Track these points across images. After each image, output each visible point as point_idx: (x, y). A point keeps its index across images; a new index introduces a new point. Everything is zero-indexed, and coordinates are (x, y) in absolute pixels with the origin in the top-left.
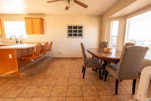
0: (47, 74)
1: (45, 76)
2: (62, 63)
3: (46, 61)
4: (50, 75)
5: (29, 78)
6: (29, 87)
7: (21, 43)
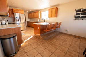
0: (53, 42)
1: (51, 43)
2: (65, 38)
3: (56, 33)
4: (54, 43)
5: (43, 41)
6: (41, 46)
7: (46, 22)
